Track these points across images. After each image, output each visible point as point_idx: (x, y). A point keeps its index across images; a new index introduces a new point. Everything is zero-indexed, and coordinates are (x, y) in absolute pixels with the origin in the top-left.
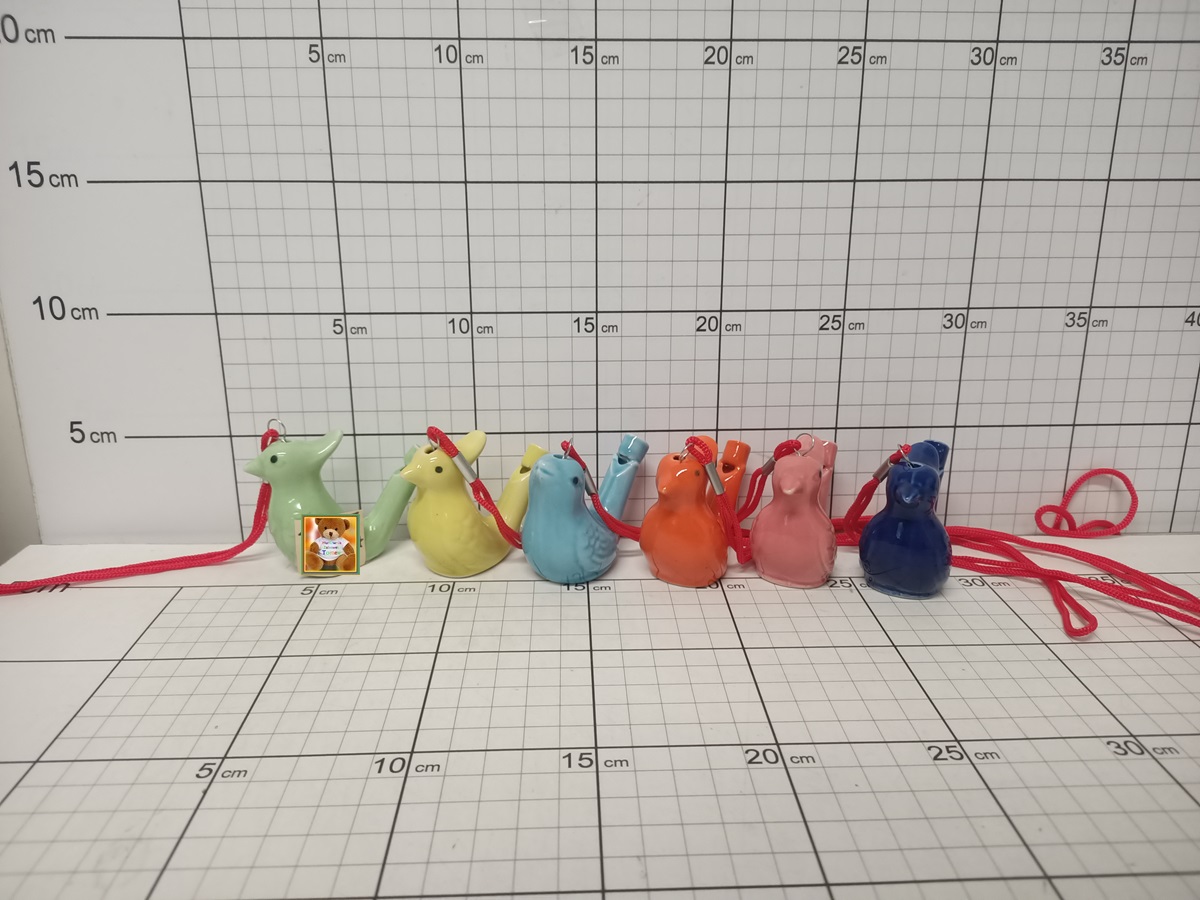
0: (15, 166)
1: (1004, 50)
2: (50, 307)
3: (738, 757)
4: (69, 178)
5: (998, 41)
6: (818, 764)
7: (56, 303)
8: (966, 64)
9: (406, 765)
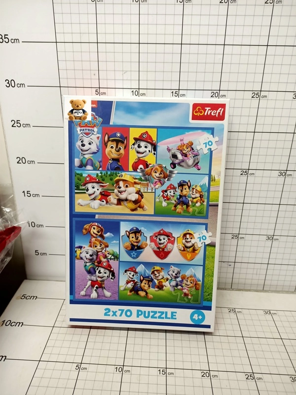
0: (24, 192)
1: (288, 173)
2: (31, 224)
3: (199, 374)
4: (37, 195)
5: (287, 170)
6: (218, 378)
8: (277, 176)
9: (122, 370)
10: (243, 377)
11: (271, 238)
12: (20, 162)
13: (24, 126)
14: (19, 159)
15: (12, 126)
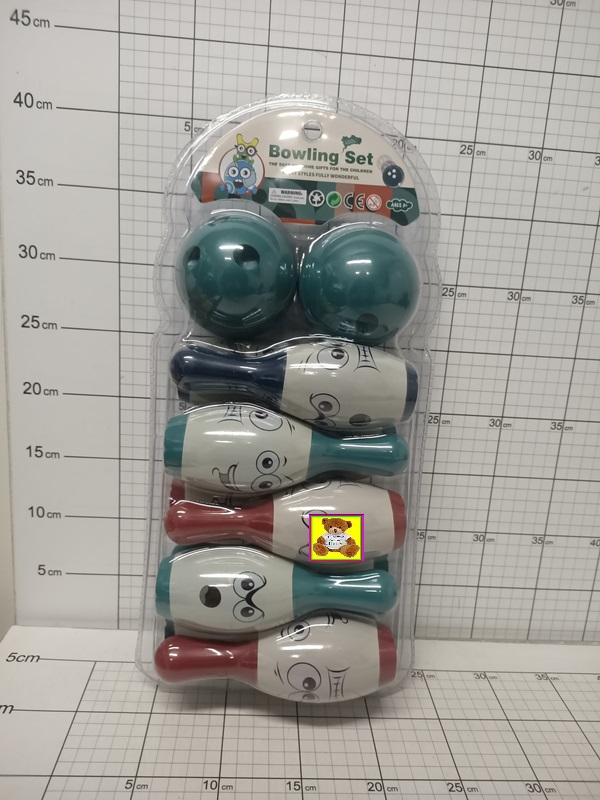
0: (30, 448)
1: (505, 421)
2: (38, 512)
3: (363, 786)
4: (56, 454)
5: (502, 417)
6: (399, 792)
7: (40, 510)
8: (487, 426)
9: (218, 785)
10: (443, 787)
11: (482, 538)
12: (31, 391)
13: (45, 326)
14: (27, 385)
15: (23, 326)
